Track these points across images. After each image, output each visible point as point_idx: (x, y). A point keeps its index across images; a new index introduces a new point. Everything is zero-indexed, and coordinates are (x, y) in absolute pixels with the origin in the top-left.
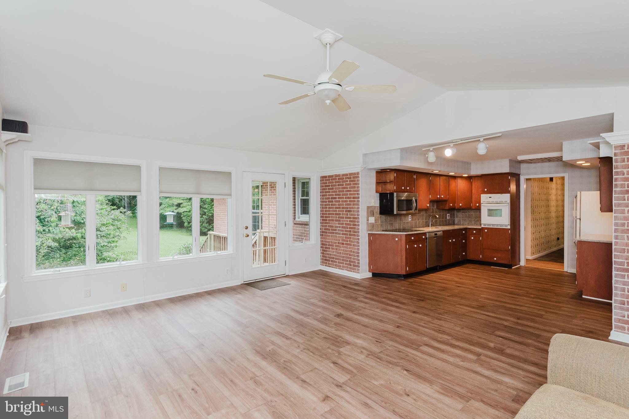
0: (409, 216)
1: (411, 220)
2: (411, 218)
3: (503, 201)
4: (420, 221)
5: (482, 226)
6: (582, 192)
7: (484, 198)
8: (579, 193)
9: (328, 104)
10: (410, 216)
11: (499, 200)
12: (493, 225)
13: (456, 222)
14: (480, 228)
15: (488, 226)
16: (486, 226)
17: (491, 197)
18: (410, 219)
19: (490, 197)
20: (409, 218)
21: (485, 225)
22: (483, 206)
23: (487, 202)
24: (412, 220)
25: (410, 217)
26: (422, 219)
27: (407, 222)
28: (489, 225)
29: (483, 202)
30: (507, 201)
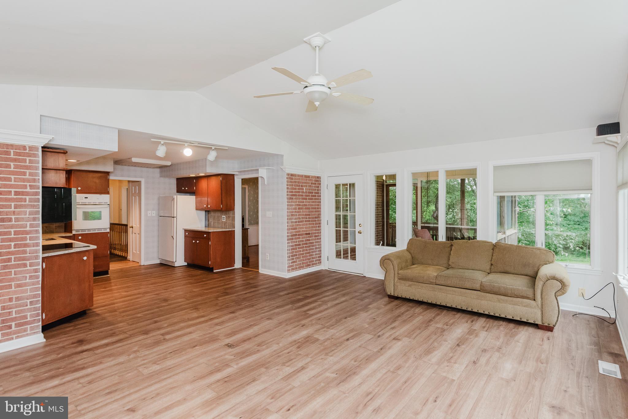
3: (102, 202)
5: (74, 232)
7: (78, 198)
8: (176, 196)
9: (317, 106)
11: (97, 202)
12: (89, 230)
14: (72, 235)
15: (81, 232)
16: (79, 232)
17: (87, 198)
19: (85, 198)
21: (77, 231)
23: (82, 203)
28: (82, 230)
30: (105, 203)
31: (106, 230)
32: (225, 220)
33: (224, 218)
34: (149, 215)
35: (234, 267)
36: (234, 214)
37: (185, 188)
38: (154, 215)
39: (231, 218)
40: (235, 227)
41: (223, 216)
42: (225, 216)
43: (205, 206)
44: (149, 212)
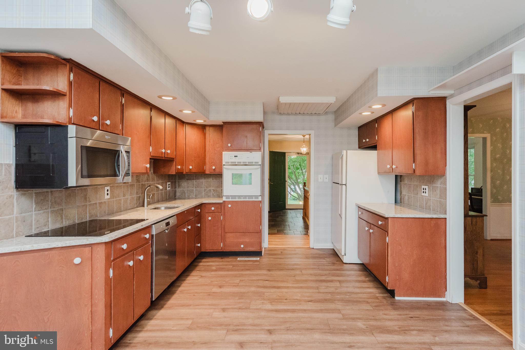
0: (106, 188)
1: (109, 197)
2: (109, 192)
3: (253, 162)
4: (126, 197)
5: (224, 199)
6: (348, 151)
7: (227, 156)
8: (344, 152)
10: (108, 188)
11: (247, 161)
12: (239, 197)
13: (178, 194)
14: (221, 202)
15: (231, 198)
16: (229, 199)
17: (237, 156)
18: (108, 194)
19: (235, 156)
20: (106, 192)
21: (227, 197)
22: (225, 168)
23: (231, 162)
24: (112, 196)
25: (108, 190)
26: (131, 194)
27: (100, 203)
28: (234, 197)
29: (226, 162)
30: (258, 163)
31: (258, 198)
32: (427, 195)
33: (424, 191)
34: (320, 180)
35: (444, 297)
36: (445, 183)
37: (366, 140)
38: (327, 180)
39: (438, 192)
40: (446, 211)
41: (423, 187)
42: (427, 187)
43: (388, 166)
44: (320, 176)
